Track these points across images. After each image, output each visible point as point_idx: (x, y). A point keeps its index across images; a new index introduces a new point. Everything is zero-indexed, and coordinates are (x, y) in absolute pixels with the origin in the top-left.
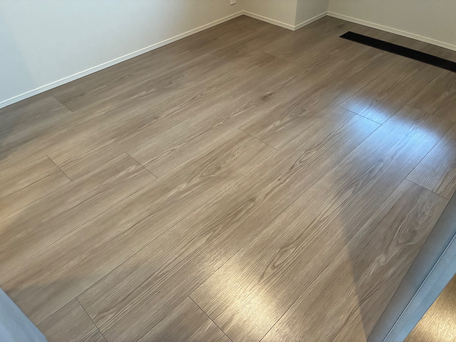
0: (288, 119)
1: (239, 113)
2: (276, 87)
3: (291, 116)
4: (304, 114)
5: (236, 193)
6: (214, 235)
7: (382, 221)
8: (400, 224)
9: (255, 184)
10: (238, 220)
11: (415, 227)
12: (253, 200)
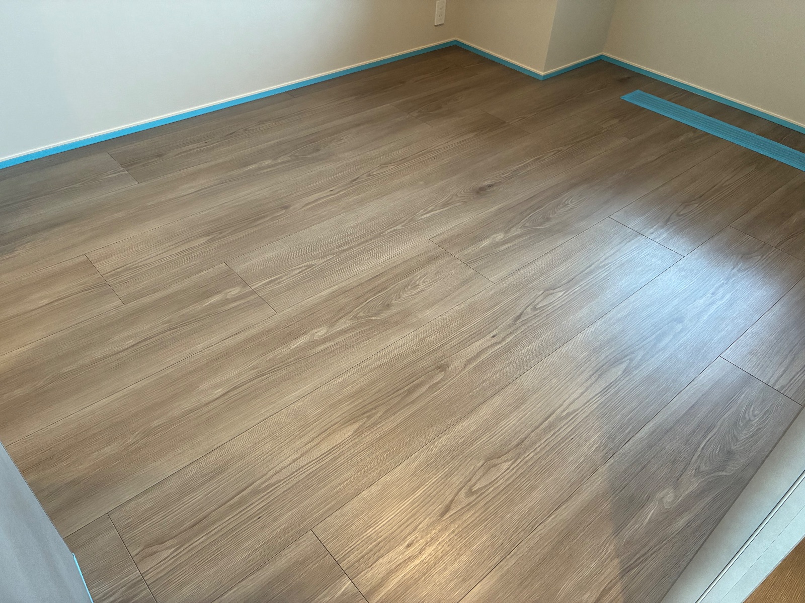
0: (519, 232)
1: (433, 212)
2: (503, 174)
3: (524, 226)
4: (547, 225)
5: (414, 352)
6: (368, 424)
7: (672, 427)
8: (705, 436)
9: (450, 341)
10: (413, 402)
11: (732, 444)
12: (443, 368)
